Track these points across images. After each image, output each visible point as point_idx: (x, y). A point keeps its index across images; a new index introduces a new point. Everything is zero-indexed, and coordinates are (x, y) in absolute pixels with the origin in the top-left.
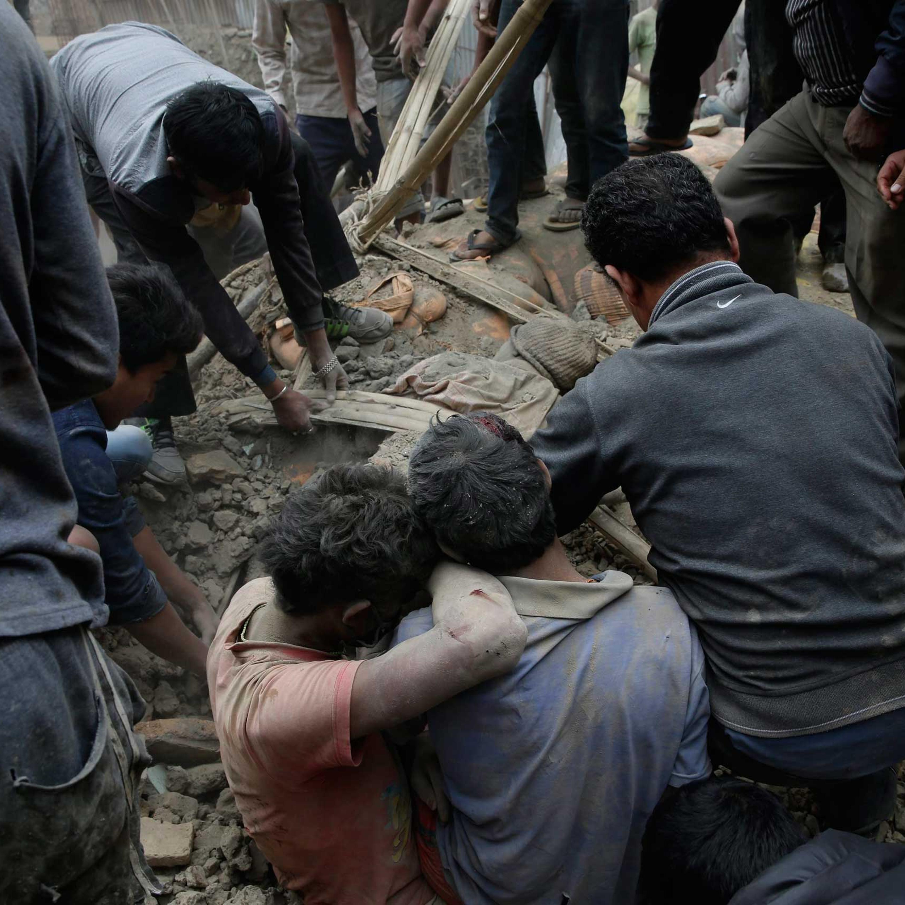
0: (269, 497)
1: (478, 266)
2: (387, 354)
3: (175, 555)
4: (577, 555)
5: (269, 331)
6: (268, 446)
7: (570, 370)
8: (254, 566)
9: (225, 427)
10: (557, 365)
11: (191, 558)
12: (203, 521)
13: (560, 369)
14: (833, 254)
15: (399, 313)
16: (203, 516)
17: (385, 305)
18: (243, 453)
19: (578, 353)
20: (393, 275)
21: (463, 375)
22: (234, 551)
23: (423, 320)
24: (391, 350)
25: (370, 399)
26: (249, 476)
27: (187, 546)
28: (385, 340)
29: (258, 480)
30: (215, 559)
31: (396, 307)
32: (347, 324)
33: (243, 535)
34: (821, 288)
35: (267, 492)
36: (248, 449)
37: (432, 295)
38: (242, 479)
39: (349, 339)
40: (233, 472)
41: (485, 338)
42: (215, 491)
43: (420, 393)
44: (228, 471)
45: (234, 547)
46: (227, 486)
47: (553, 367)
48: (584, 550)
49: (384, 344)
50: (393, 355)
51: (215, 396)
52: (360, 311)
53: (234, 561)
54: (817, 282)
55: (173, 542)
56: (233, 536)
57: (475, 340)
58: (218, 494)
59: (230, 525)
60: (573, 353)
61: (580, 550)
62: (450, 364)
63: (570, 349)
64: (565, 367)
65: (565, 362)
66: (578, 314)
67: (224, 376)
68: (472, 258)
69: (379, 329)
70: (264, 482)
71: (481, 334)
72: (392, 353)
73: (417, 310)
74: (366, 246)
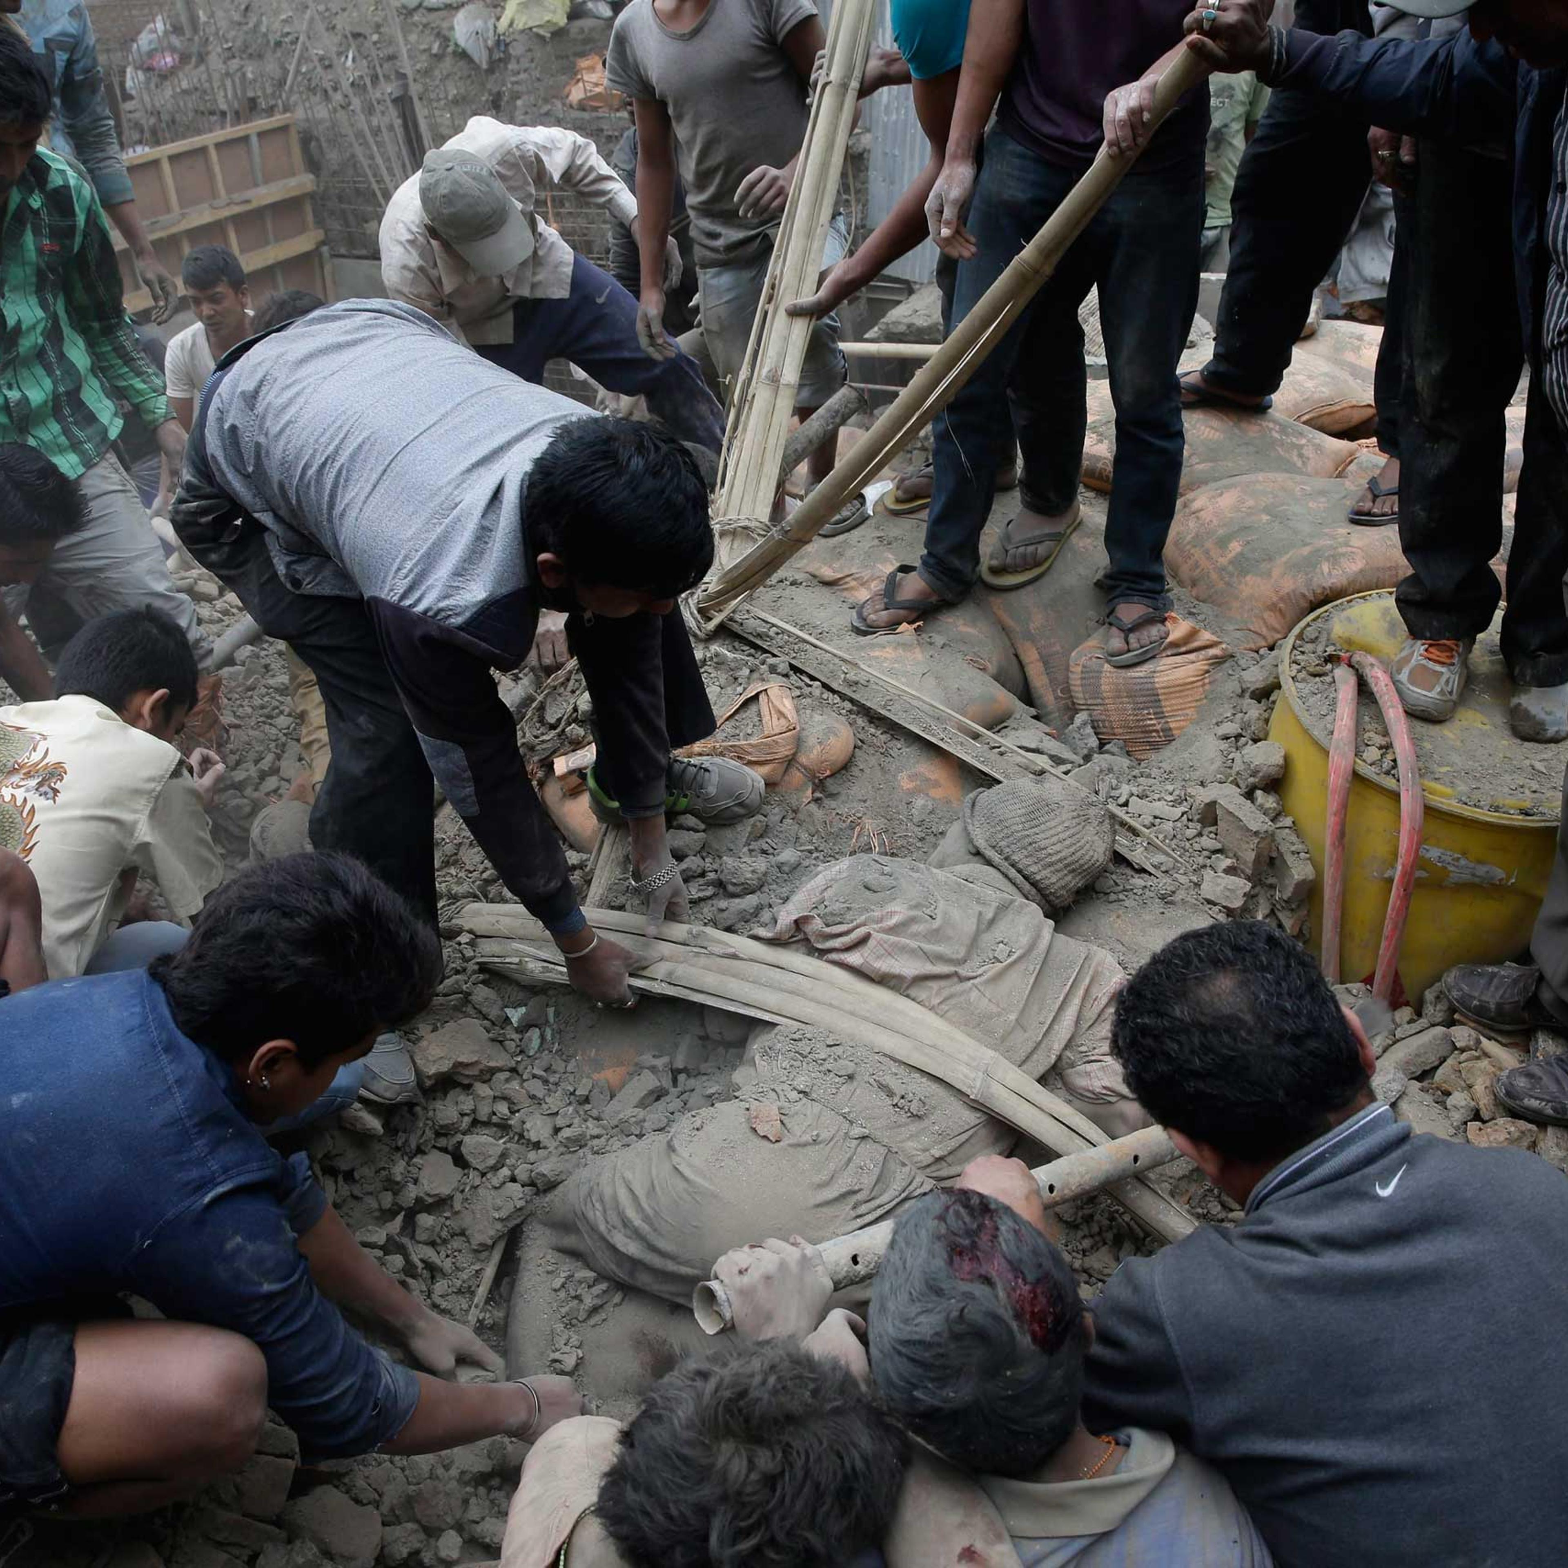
0: (557, 1113)
1: (904, 645)
2: (754, 845)
3: (400, 1218)
4: (1084, 1237)
5: (540, 774)
6: (551, 1011)
7: (1069, 878)
8: (532, 1235)
9: (472, 966)
10: (1045, 873)
11: (425, 1220)
12: (444, 1150)
13: (1052, 879)
14: (1529, 672)
15: (774, 770)
16: (442, 1142)
17: (750, 754)
18: (507, 1020)
19: (1082, 848)
20: (759, 687)
21: (892, 914)
22: (498, 1209)
23: (814, 777)
24: (761, 836)
25: (731, 950)
26: (520, 1069)
27: (418, 1200)
28: (752, 820)
29: (534, 1076)
30: (466, 1220)
31: (769, 757)
32: (685, 796)
33: (513, 1179)
34: (1507, 732)
35: (554, 1102)
36: (516, 1015)
37: (830, 731)
38: (507, 1074)
39: (690, 820)
40: (492, 1064)
41: (919, 802)
42: (462, 1098)
43: (820, 946)
44: (485, 1062)
45: (499, 1202)
46: (483, 1090)
47: (1038, 877)
48: (1095, 1229)
49: (749, 829)
50: (765, 847)
51: (449, 891)
52: (706, 770)
53: (499, 1226)
54: (1500, 719)
55: (395, 1194)
56: (496, 1182)
57: (902, 807)
58: (467, 1103)
59: (491, 1162)
60: (1072, 850)
61: (1089, 1228)
62: (867, 888)
63: (1067, 842)
64: (1060, 875)
65: (1060, 865)
66: (1077, 736)
67: (463, 849)
68: (892, 626)
69: (741, 804)
70: (546, 1082)
71: (912, 793)
72: (762, 844)
73: (803, 759)
74: (711, 625)
